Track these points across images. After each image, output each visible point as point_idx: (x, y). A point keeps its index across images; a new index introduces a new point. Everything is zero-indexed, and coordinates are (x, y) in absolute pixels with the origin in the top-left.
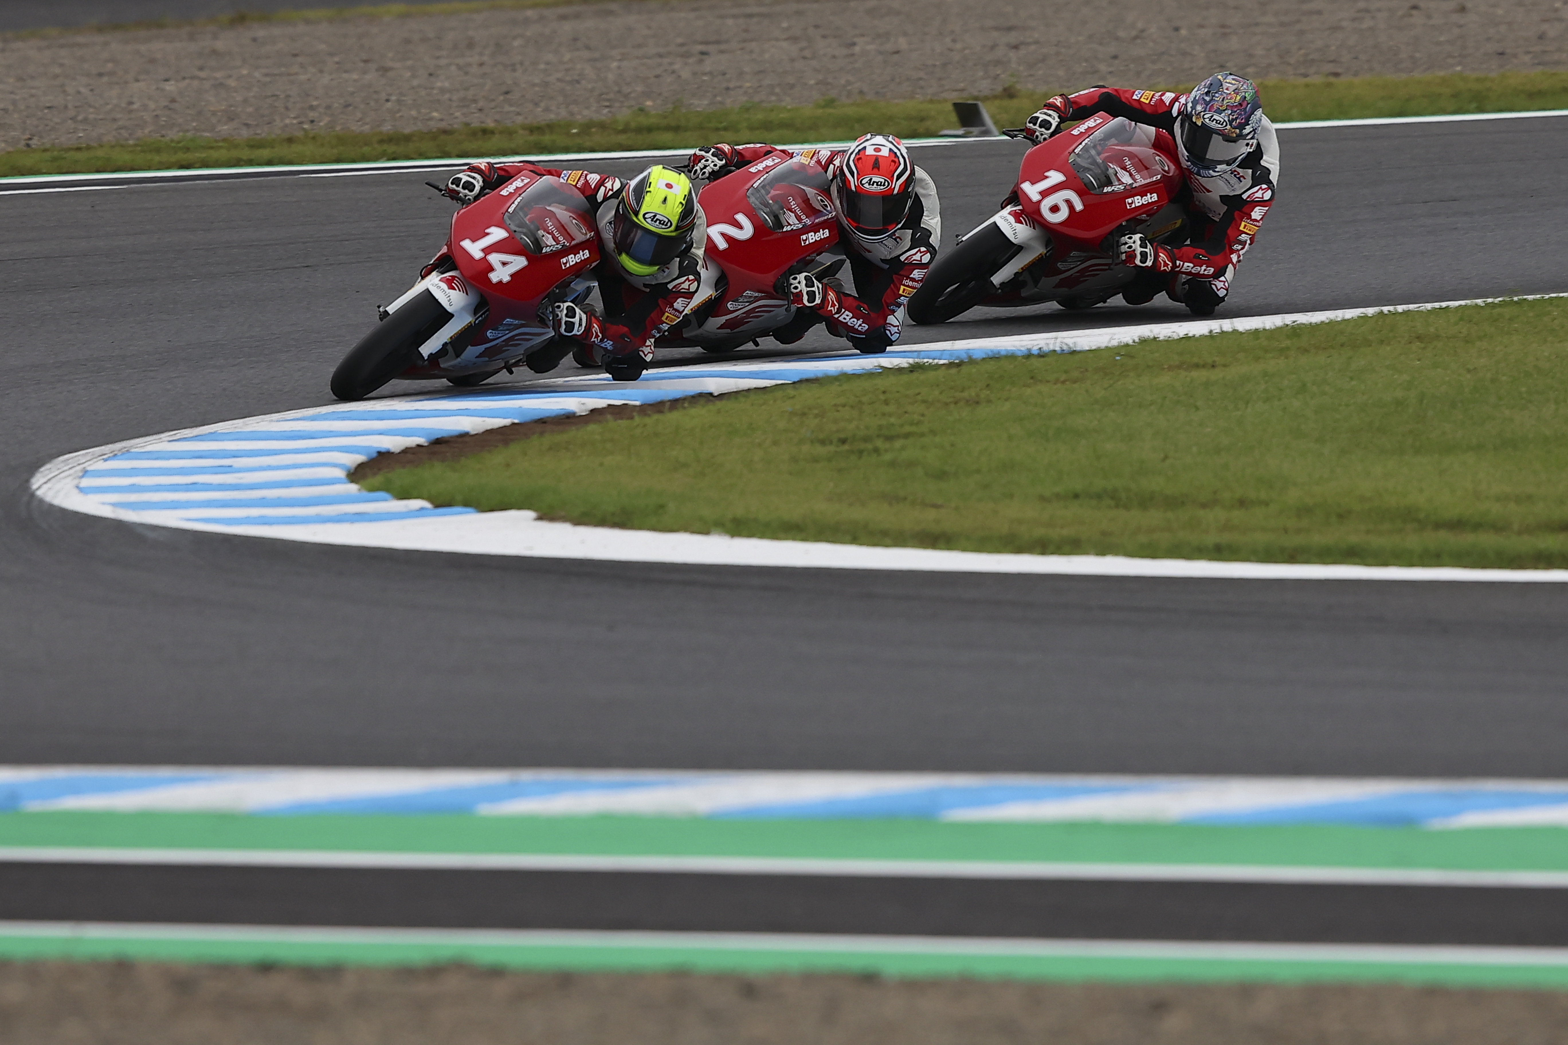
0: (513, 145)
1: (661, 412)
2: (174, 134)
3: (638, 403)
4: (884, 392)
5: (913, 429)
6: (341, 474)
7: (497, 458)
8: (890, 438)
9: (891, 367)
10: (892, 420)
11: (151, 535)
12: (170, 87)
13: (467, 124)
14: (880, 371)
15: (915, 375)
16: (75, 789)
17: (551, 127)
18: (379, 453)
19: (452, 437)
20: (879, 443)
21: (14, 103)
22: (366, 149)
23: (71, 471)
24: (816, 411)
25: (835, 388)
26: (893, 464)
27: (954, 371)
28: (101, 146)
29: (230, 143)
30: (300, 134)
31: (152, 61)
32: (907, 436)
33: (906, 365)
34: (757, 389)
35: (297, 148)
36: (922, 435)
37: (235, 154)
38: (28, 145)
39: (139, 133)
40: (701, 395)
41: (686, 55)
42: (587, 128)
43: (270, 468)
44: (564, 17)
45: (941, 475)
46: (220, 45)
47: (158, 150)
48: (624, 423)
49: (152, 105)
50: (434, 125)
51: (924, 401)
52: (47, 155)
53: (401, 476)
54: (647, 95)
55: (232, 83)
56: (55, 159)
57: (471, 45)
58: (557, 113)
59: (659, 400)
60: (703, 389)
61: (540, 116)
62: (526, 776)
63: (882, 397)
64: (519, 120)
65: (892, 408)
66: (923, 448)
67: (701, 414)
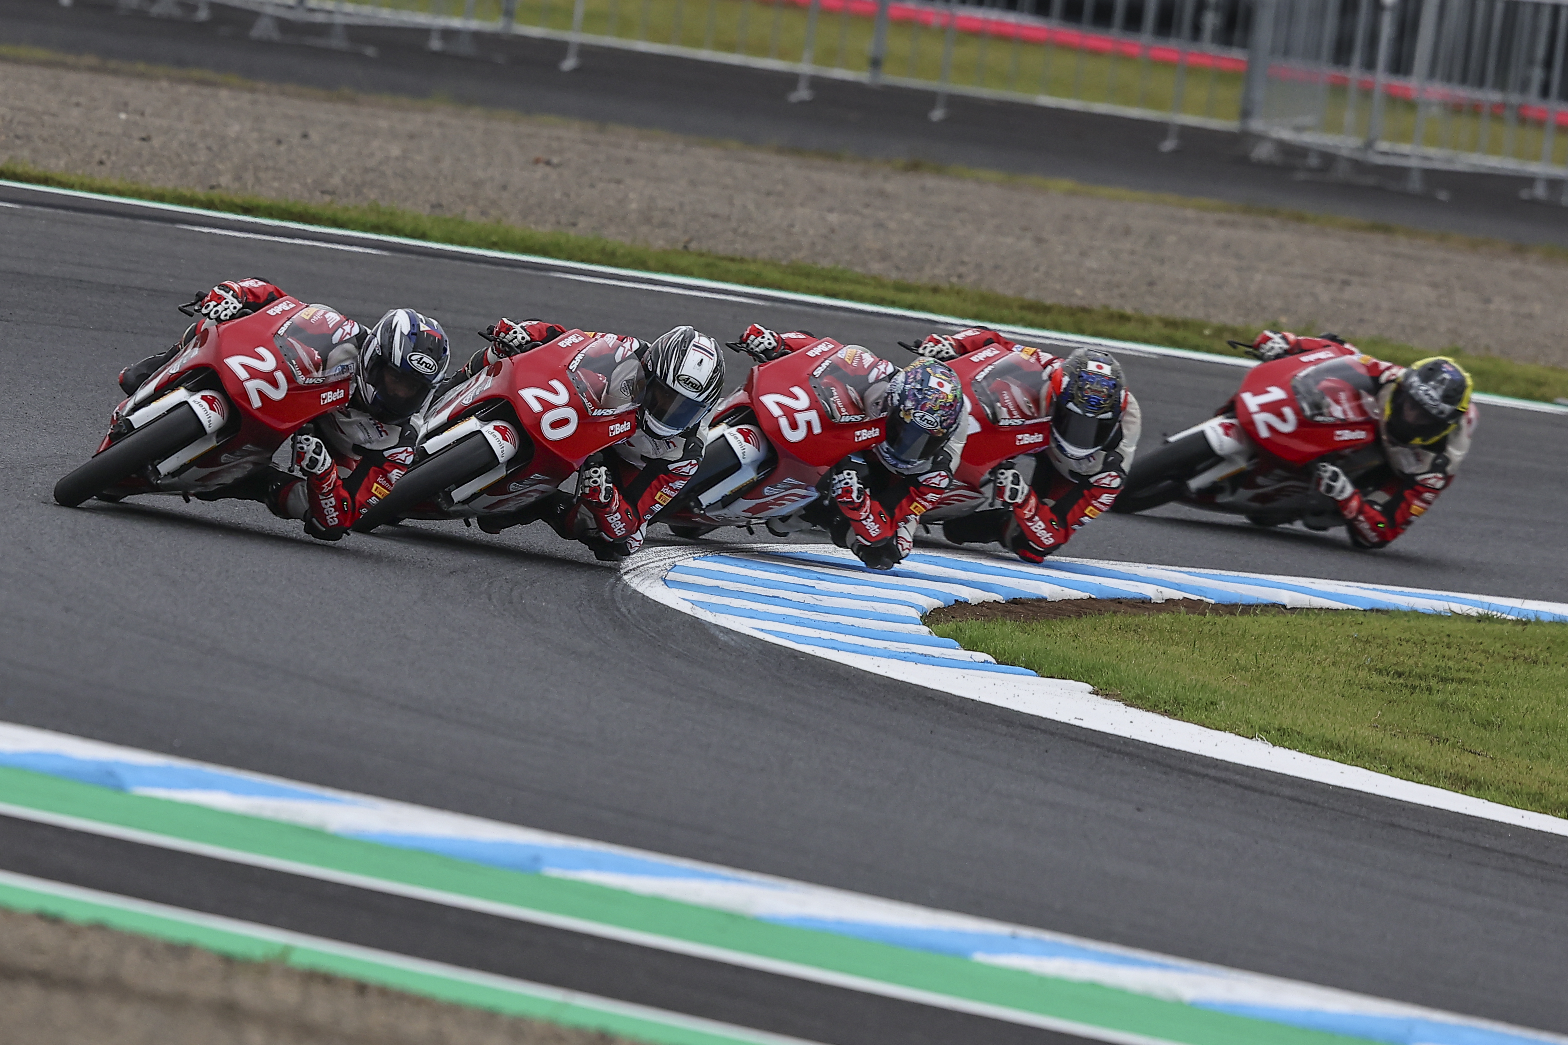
0: (1146, 335)
1: (1232, 614)
2: (826, 263)
3: (1213, 602)
4: (1449, 636)
5: (1469, 675)
6: (915, 614)
7: (1068, 627)
8: (1444, 680)
9: (1460, 613)
10: (1451, 663)
11: (722, 637)
12: (833, 218)
13: (1106, 307)
14: (1449, 614)
15: (1482, 625)
16: (596, 864)
17: (1185, 324)
18: (956, 601)
19: (1029, 600)
20: (1433, 683)
21: (682, 205)
22: (1006, 312)
23: (661, 563)
24: (1380, 641)
25: (1403, 622)
26: (1442, 705)
27: (1519, 628)
28: (755, 261)
29: (878, 282)
30: (945, 285)
31: (821, 190)
32: (1461, 681)
33: (1474, 614)
34: (1328, 609)
35: (940, 299)
36: (1476, 683)
37: (880, 293)
38: (685, 247)
39: (794, 256)
40: (1274, 605)
41: (1329, 281)
42: (1219, 331)
43: (850, 596)
44: (1221, 223)
45: (1486, 725)
46: (890, 187)
47: (808, 275)
48: (1195, 617)
49: (811, 232)
50: (1075, 302)
51: (1484, 651)
52: (703, 260)
53: (972, 627)
54: (1285, 311)
55: (892, 225)
56: (708, 265)
57: (1127, 232)
58: (1194, 311)
59: (1233, 602)
60: (1277, 599)
61: (1178, 312)
62: (1027, 933)
63: (1446, 640)
64: (1157, 312)
65: (1453, 652)
66: (1474, 695)
67: (1270, 622)
